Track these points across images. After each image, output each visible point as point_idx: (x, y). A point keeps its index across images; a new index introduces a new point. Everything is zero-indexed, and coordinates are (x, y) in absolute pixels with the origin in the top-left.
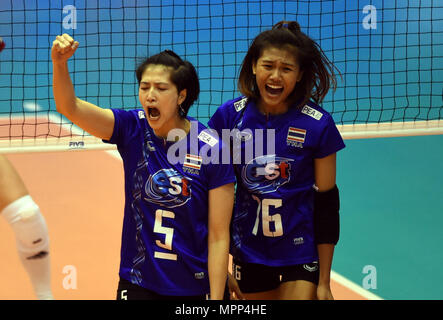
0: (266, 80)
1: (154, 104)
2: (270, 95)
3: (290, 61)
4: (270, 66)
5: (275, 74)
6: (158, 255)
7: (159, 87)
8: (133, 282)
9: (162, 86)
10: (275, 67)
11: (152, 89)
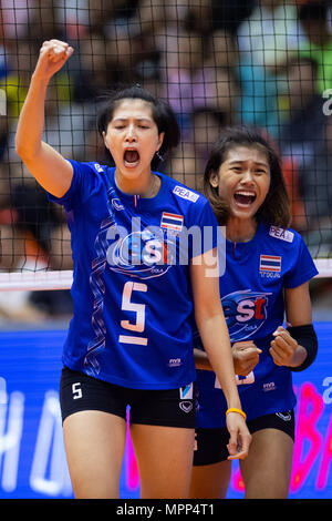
0: (236, 186)
1: (134, 145)
2: (240, 205)
3: (263, 161)
4: (240, 168)
5: (247, 177)
6: (123, 339)
7: (140, 124)
8: (88, 373)
9: (144, 124)
10: (246, 169)
11: (131, 127)
